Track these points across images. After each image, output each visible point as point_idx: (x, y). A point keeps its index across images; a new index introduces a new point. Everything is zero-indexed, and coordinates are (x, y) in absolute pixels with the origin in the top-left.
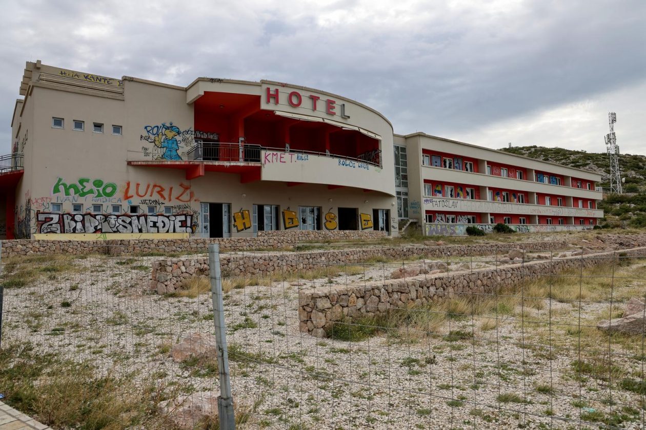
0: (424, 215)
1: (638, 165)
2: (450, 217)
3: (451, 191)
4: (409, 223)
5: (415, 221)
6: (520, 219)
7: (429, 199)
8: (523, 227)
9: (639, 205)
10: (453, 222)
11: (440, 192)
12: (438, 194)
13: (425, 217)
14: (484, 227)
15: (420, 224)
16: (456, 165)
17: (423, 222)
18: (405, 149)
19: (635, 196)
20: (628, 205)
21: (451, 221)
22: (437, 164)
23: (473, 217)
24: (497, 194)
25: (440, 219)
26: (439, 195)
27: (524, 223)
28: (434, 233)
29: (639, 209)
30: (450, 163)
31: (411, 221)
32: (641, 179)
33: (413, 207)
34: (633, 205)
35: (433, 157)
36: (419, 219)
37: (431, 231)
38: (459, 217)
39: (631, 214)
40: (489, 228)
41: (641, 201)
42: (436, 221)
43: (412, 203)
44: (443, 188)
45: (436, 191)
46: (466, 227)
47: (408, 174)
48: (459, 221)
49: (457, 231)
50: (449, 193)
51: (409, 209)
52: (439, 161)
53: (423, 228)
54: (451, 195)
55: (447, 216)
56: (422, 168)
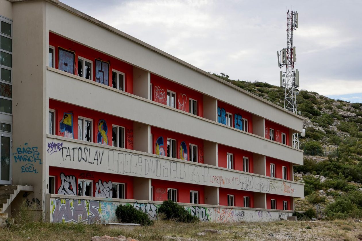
0: (46, 176)
1: (312, 108)
2: (85, 183)
3: (88, 129)
4: (16, 193)
5: (27, 188)
6: (191, 193)
7: (56, 142)
8: (199, 210)
9: (332, 178)
10: (88, 194)
11: (69, 129)
12: (66, 133)
13: (47, 182)
14: (143, 207)
15: (36, 196)
16: (99, 75)
17: (44, 191)
18: (10, 25)
19: (324, 162)
20: (316, 177)
21: (84, 192)
22: (68, 68)
23: (120, 186)
24: (160, 142)
25: (67, 186)
26: (68, 136)
27: (195, 202)
28: (63, 218)
29: (333, 184)
30: (88, 70)
31: (20, 188)
32: (321, 133)
33: (20, 158)
34: (323, 179)
35: (61, 51)
36: (36, 184)
37: (58, 213)
38: (99, 185)
39: (323, 194)
40: (151, 210)
41: (334, 171)
42: (60, 190)
43: (19, 150)
44: (75, 121)
45: (63, 126)
46: (115, 206)
47: (14, 83)
48: (99, 193)
49: (101, 215)
50: (85, 132)
51: (12, 162)
52: (71, 63)
53: (44, 206)
54: (88, 138)
55: (80, 181)
56: (48, 73)
